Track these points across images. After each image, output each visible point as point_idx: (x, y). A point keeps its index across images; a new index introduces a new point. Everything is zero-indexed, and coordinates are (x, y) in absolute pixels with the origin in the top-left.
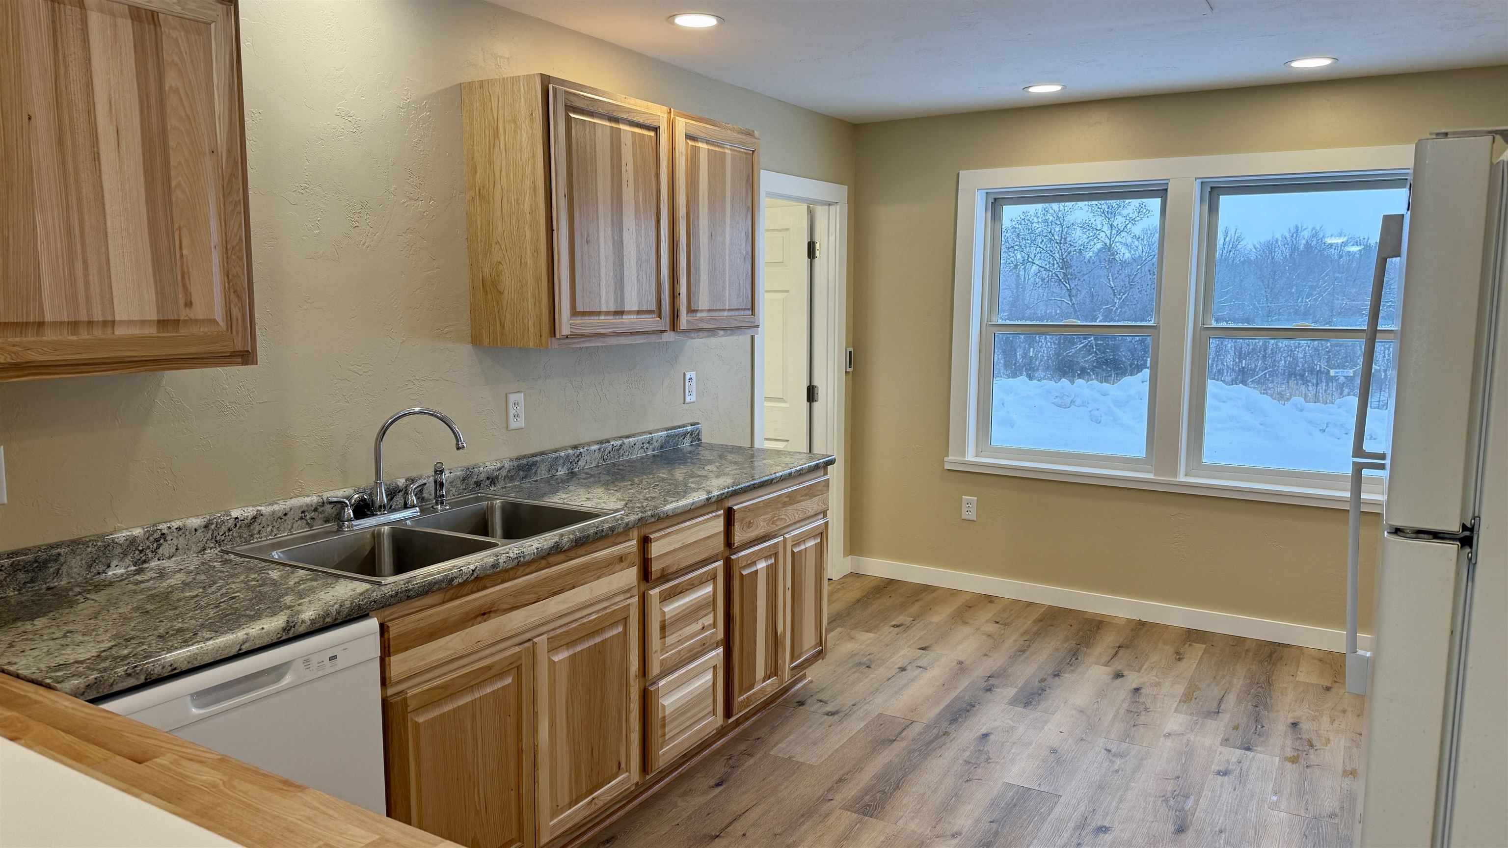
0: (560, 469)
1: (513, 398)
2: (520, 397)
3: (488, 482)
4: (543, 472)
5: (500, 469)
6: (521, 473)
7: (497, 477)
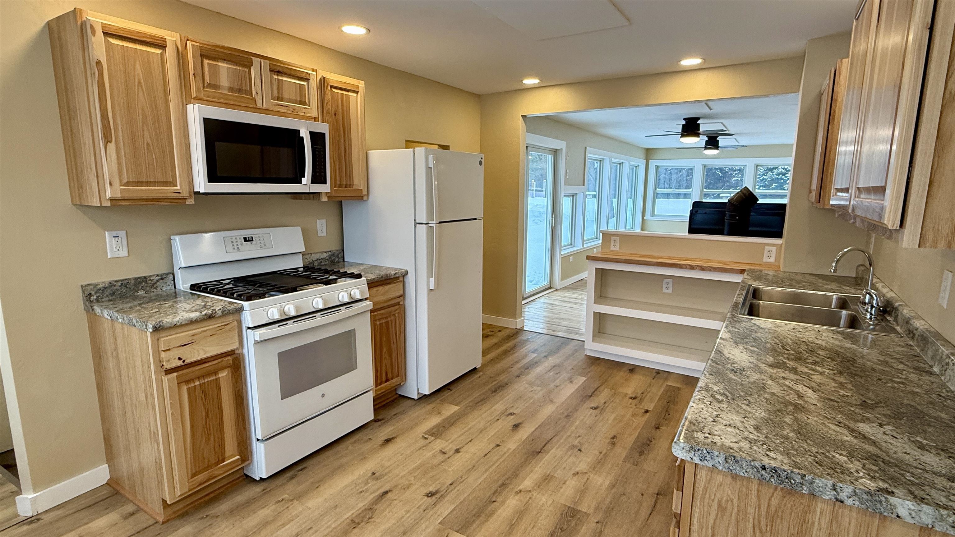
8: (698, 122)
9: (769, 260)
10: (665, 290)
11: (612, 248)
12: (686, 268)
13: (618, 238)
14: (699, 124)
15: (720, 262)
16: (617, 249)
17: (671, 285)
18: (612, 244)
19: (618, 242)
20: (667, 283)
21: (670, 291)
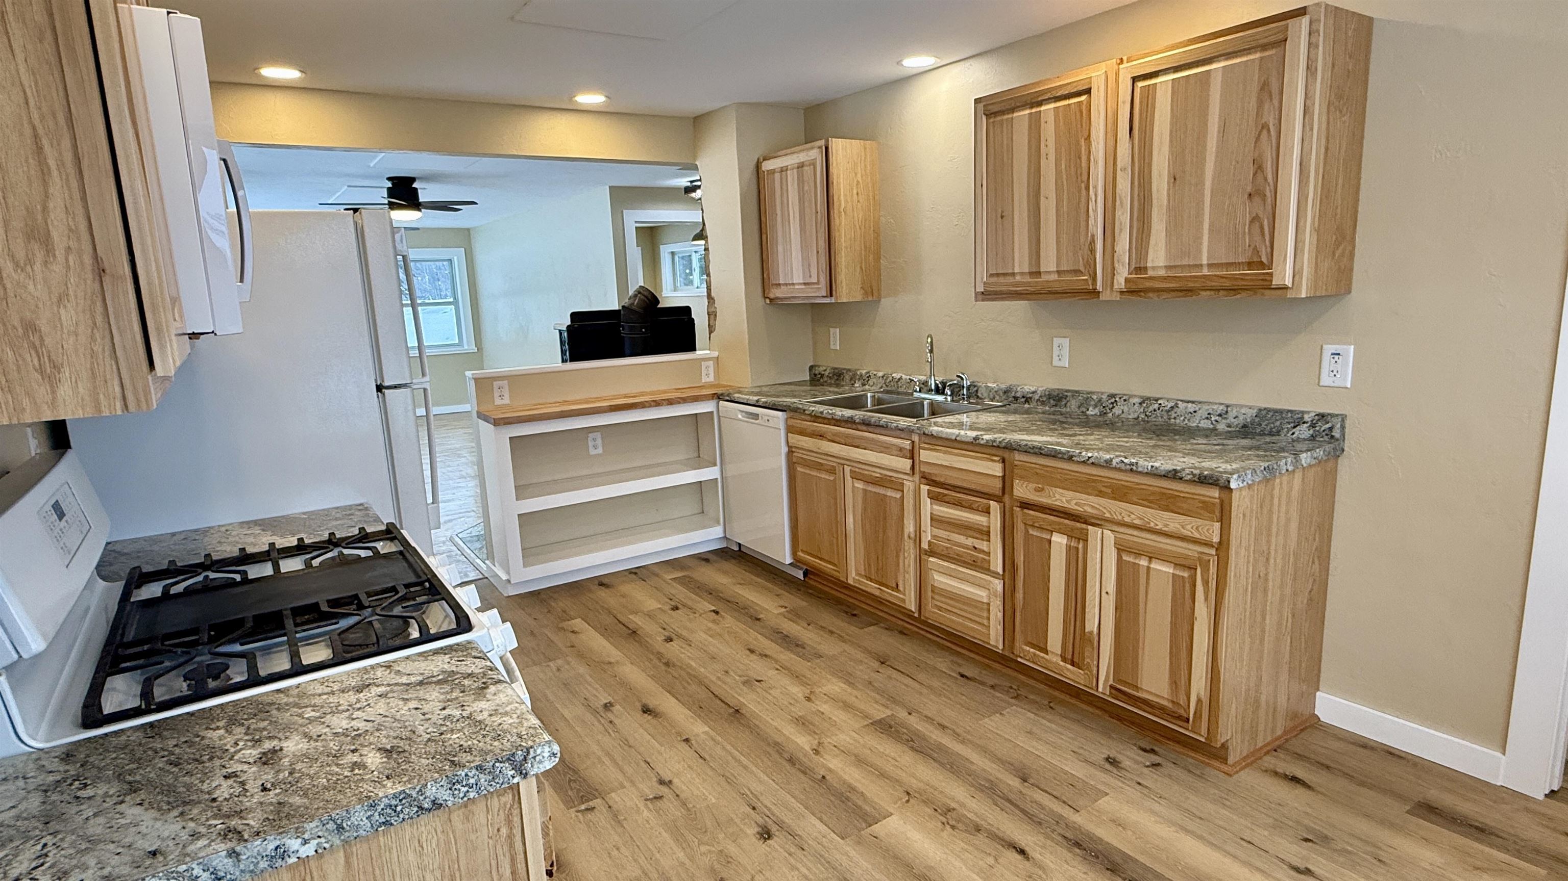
0: (1091, 409)
1: (1056, 341)
2: (1066, 342)
3: (1023, 400)
4: (1073, 404)
5: (1033, 393)
6: (1052, 401)
7: (1031, 398)
8: (414, 186)
9: (708, 380)
10: (593, 452)
11: (498, 402)
12: (650, 406)
13: (506, 382)
14: (416, 189)
15: (626, 396)
16: (506, 401)
17: (599, 442)
18: (496, 394)
19: (507, 387)
20: (594, 440)
21: (600, 451)
